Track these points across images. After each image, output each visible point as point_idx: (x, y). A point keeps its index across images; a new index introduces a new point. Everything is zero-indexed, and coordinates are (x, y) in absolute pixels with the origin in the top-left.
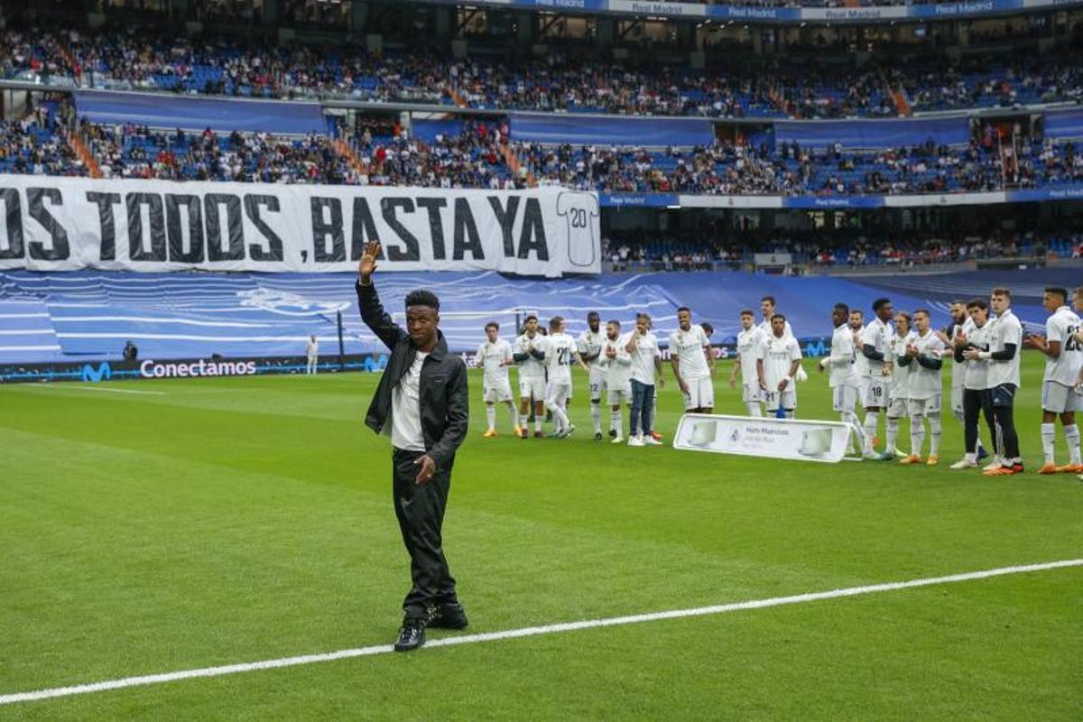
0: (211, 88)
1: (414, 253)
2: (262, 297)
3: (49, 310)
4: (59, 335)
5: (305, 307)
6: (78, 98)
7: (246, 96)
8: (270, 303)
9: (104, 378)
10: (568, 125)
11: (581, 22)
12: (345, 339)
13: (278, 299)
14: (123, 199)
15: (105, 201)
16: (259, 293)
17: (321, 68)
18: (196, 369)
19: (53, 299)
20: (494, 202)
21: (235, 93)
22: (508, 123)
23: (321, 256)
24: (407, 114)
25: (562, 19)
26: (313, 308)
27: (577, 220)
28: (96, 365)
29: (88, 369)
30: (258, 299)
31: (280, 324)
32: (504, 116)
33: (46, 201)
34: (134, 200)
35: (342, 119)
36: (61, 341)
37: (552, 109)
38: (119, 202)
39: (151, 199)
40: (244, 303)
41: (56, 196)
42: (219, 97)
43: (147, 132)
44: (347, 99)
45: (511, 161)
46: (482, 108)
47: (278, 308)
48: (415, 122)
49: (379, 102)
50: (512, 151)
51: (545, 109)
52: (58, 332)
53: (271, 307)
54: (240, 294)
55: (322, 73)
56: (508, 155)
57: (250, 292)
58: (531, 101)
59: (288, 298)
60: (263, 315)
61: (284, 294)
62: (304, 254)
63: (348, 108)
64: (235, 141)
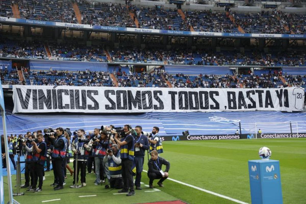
0: (199, 63)
1: (254, 106)
2: (215, 118)
3: (162, 122)
4: (165, 129)
5: (228, 121)
6: (165, 67)
7: (208, 65)
8: (218, 120)
9: (178, 140)
10: (299, 70)
11: (301, 41)
12: (241, 130)
13: (220, 119)
14: (178, 93)
15: (173, 94)
16: (215, 117)
17: (228, 57)
18: (202, 138)
19: (161, 119)
20: (277, 92)
21: (206, 64)
22: (282, 70)
23: (230, 108)
24: (252, 68)
25: (296, 41)
26: (230, 121)
27: (299, 96)
28: (175, 137)
29: (173, 138)
30: (215, 119)
31: (223, 126)
32: (280, 68)
33: (158, 94)
34: (181, 93)
35: (235, 70)
36: (165, 130)
37: (294, 66)
38: (177, 94)
39: (185, 93)
40: (211, 120)
41: (161, 93)
42: (202, 66)
43: (183, 75)
44: (236, 65)
45: (283, 80)
46: (274, 66)
47: (221, 121)
48: (255, 70)
49: (245, 65)
50: (283, 78)
51: (292, 66)
52: (165, 128)
53: (219, 121)
54: (209, 118)
55: (228, 58)
56: (282, 79)
57: (212, 117)
58: (288, 64)
59: (222, 119)
60: (217, 123)
61: (221, 118)
62: (226, 107)
63: (236, 67)
64: (206, 77)
